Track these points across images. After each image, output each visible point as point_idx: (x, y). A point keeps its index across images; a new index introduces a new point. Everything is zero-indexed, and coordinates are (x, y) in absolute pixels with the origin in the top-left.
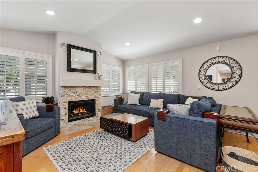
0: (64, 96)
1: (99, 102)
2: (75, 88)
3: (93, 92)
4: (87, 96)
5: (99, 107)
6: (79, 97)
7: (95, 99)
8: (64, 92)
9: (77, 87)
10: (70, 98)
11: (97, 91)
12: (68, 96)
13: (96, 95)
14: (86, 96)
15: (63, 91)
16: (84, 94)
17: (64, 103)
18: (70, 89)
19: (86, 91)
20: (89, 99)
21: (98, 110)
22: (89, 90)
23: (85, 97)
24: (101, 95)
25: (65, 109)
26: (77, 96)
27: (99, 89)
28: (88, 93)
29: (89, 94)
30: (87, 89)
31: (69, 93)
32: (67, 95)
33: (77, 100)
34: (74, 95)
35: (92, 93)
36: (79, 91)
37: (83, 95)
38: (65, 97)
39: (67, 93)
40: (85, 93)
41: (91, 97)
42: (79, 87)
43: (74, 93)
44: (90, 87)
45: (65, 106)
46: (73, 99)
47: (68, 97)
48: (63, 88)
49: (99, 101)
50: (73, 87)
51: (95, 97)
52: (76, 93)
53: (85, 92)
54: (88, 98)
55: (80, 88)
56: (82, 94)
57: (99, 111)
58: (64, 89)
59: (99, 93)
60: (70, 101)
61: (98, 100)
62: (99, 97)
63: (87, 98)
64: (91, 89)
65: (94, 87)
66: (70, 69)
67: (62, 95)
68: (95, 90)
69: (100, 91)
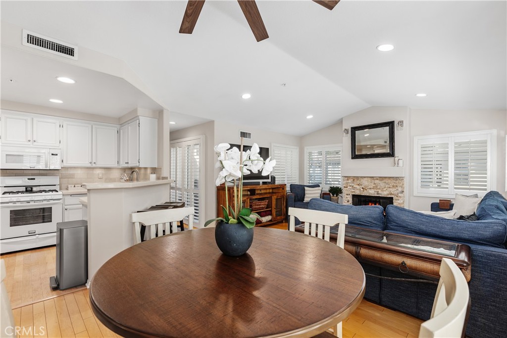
0: (347, 187)
1: (399, 204)
2: (360, 179)
3: (387, 186)
4: (377, 190)
6: (365, 191)
7: (393, 198)
8: (347, 183)
9: (361, 177)
10: (354, 191)
11: (395, 185)
12: (351, 187)
13: (393, 190)
14: (375, 190)
15: (346, 181)
16: (372, 187)
17: (347, 195)
18: (354, 180)
19: (375, 184)
20: (380, 196)
22: (380, 182)
23: (374, 192)
24: (403, 192)
26: (362, 189)
27: (400, 181)
28: (378, 187)
29: (379, 189)
30: (377, 181)
31: (353, 185)
32: (350, 186)
33: (362, 195)
34: (358, 187)
35: (385, 188)
36: (365, 182)
38: (347, 189)
39: (350, 185)
40: (374, 187)
41: (384, 194)
42: (365, 177)
43: (359, 185)
44: (382, 178)
45: (349, 199)
46: (357, 193)
47: (351, 189)
48: (346, 178)
49: (399, 202)
50: (358, 178)
51: (391, 194)
52: (361, 185)
53: (374, 185)
54: (378, 194)
55: (366, 179)
56: (369, 187)
58: (348, 180)
59: (400, 189)
60: (354, 194)
61: (398, 200)
62: (400, 195)
63: (376, 193)
64: (384, 181)
65: (389, 178)
66: (355, 156)
67: (345, 186)
68: (392, 183)
69: (401, 185)
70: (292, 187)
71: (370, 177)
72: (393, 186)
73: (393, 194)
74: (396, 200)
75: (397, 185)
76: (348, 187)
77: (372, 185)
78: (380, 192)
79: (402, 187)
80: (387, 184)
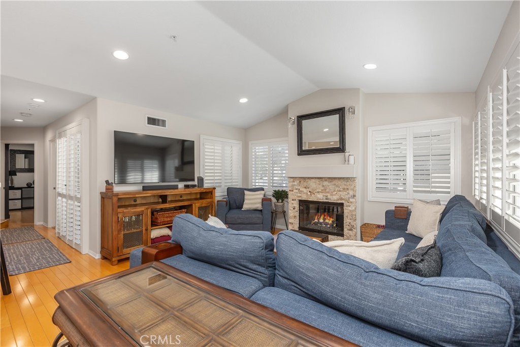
0: (293, 191)
1: (350, 211)
2: (307, 180)
3: (337, 189)
4: (326, 194)
5: (350, 221)
6: (313, 195)
7: (343, 204)
8: (293, 186)
9: (309, 178)
10: (300, 195)
11: (346, 187)
12: (297, 191)
13: (343, 194)
14: (324, 194)
15: (291, 183)
16: (320, 190)
17: (293, 200)
18: (300, 182)
19: (323, 186)
20: (330, 201)
21: (348, 227)
22: (329, 184)
23: (322, 196)
24: (354, 196)
25: (294, 209)
26: (309, 193)
27: (351, 183)
28: (327, 190)
29: (328, 192)
30: (326, 183)
31: (299, 187)
32: (296, 189)
33: (309, 200)
34: (305, 190)
35: (335, 191)
36: (313, 184)
37: (318, 192)
38: (293, 193)
39: (296, 187)
40: (322, 190)
41: (334, 198)
42: (312, 178)
43: (305, 188)
44: (331, 179)
45: (295, 205)
46: (304, 198)
47: (297, 193)
48: (292, 180)
49: (350, 208)
50: (304, 179)
51: (341, 199)
52: (308, 188)
53: (323, 188)
54: (326, 199)
55: (314, 180)
56: (317, 190)
57: (351, 230)
58: (294, 182)
59: (351, 193)
60: (300, 199)
61: (349, 206)
62: (351, 200)
64: (334, 183)
65: (340, 178)
66: (302, 152)
67: (291, 189)
68: (342, 184)
69: (352, 187)
70: (230, 190)
71: (318, 178)
72: (344, 189)
73: (343, 199)
74: (347, 206)
75: (348, 188)
76: (295, 191)
77: (320, 188)
78: (329, 197)
79: (353, 190)
80: (337, 186)
